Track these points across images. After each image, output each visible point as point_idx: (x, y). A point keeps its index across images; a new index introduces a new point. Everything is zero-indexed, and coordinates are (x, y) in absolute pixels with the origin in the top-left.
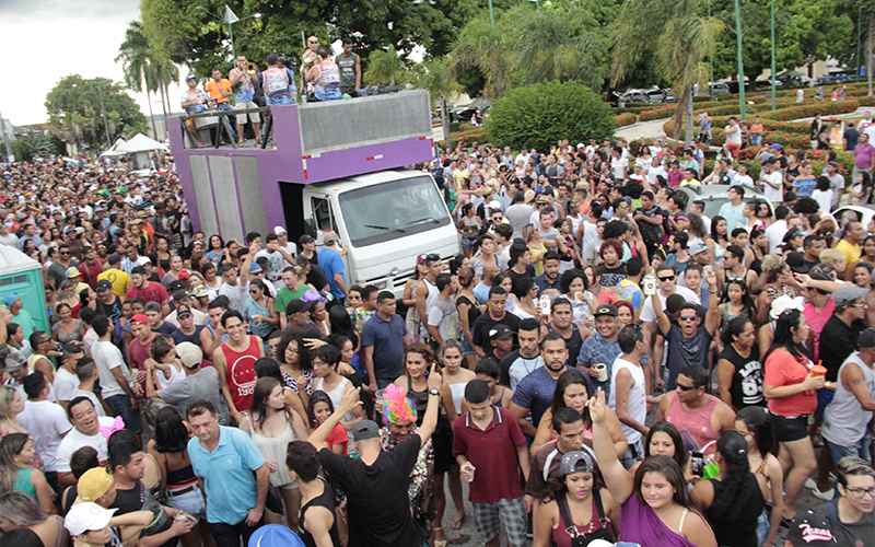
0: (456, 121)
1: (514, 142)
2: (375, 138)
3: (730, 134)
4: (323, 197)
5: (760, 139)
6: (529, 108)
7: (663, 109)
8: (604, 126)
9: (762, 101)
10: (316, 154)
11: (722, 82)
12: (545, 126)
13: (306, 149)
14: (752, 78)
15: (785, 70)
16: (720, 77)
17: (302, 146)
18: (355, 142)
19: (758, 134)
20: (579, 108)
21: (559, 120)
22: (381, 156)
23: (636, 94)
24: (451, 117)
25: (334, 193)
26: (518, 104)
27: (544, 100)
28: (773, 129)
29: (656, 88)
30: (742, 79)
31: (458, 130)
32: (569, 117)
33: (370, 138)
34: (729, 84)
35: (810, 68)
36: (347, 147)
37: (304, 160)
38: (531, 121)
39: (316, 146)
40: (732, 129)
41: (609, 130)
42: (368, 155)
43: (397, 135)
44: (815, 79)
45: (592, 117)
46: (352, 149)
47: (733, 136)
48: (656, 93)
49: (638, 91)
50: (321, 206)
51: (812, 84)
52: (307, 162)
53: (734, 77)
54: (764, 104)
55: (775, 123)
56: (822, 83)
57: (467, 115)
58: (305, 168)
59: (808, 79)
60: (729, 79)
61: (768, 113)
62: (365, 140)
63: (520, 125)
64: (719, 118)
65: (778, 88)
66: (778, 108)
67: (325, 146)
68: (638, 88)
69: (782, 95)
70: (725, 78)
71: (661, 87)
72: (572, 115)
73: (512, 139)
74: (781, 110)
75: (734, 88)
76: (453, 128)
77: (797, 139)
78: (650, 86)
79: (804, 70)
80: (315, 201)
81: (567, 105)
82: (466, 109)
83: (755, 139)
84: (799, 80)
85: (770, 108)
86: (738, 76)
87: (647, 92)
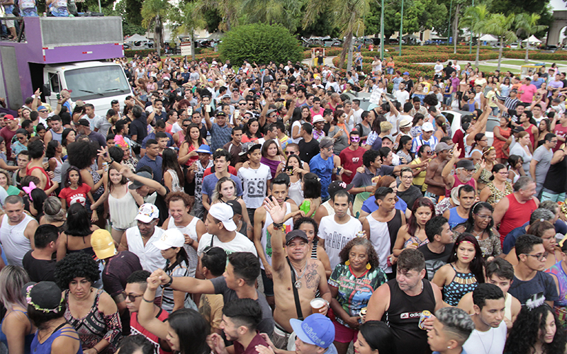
0: (199, 47)
1: (238, 60)
2: (88, 41)
3: (375, 66)
4: (55, 72)
5: (392, 71)
6: (249, 39)
7: (333, 50)
8: (297, 55)
9: (392, 50)
10: (51, 47)
11: (369, 37)
12: (258, 51)
13: (45, 44)
14: (388, 37)
15: (407, 34)
16: (368, 34)
17: (43, 42)
18: (76, 42)
19: (391, 68)
20: (280, 42)
21: (268, 48)
22: (91, 52)
23: (316, 40)
24: (196, 44)
25: (61, 71)
26: (241, 35)
27: (258, 34)
28: (399, 66)
29: (329, 37)
30: (381, 36)
31: (200, 53)
32: (274, 47)
33: (85, 41)
34: (373, 39)
35: (421, 34)
36: (70, 45)
37: (44, 50)
38: (249, 47)
39: (51, 43)
40: (376, 63)
41: (300, 58)
42: (83, 50)
43: (101, 40)
44: (424, 41)
45: (289, 49)
46: (73, 46)
47: (377, 67)
48: (329, 40)
49: (317, 38)
50: (54, 78)
51: (422, 44)
52: (46, 52)
53: (377, 36)
54: (394, 52)
55: (400, 63)
56: (427, 44)
57: (206, 44)
58: (44, 55)
59: (420, 41)
60: (373, 36)
61: (397, 57)
62: (81, 42)
63: (242, 49)
64: (367, 58)
65: (403, 44)
66: (402, 55)
67: (57, 43)
68: (318, 36)
69: (405, 48)
70: (372, 34)
71: (332, 37)
72: (277, 46)
73: (236, 59)
74: (404, 56)
75: (377, 42)
76: (197, 51)
77: (414, 73)
78: (326, 35)
79: (418, 35)
80: (51, 74)
81: (273, 39)
82: (206, 40)
83: (389, 70)
84: (415, 40)
85: (398, 55)
86: (379, 35)
87: (323, 39)
